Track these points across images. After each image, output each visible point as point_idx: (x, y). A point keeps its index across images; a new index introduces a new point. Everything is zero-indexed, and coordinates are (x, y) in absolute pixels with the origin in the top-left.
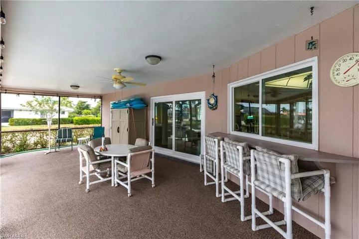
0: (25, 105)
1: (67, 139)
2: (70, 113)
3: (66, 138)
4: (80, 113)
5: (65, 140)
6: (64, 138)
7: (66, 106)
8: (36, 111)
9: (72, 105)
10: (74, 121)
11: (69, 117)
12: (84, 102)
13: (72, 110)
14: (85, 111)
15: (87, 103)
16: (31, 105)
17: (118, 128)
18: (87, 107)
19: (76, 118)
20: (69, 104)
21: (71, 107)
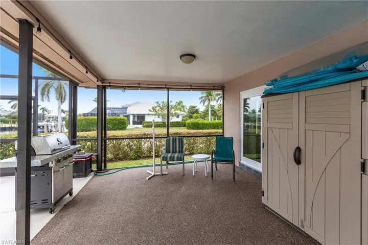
0: (151, 110)
1: (176, 155)
2: (183, 117)
3: (176, 152)
4: (191, 117)
5: (174, 157)
6: (173, 152)
7: (180, 110)
8: (159, 116)
9: (185, 109)
10: (187, 124)
11: (182, 120)
12: (194, 107)
13: (185, 114)
14: (195, 115)
15: (197, 108)
16: (155, 110)
17: (298, 149)
18: (197, 111)
19: (189, 121)
20: (182, 109)
21: (184, 111)
